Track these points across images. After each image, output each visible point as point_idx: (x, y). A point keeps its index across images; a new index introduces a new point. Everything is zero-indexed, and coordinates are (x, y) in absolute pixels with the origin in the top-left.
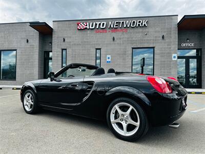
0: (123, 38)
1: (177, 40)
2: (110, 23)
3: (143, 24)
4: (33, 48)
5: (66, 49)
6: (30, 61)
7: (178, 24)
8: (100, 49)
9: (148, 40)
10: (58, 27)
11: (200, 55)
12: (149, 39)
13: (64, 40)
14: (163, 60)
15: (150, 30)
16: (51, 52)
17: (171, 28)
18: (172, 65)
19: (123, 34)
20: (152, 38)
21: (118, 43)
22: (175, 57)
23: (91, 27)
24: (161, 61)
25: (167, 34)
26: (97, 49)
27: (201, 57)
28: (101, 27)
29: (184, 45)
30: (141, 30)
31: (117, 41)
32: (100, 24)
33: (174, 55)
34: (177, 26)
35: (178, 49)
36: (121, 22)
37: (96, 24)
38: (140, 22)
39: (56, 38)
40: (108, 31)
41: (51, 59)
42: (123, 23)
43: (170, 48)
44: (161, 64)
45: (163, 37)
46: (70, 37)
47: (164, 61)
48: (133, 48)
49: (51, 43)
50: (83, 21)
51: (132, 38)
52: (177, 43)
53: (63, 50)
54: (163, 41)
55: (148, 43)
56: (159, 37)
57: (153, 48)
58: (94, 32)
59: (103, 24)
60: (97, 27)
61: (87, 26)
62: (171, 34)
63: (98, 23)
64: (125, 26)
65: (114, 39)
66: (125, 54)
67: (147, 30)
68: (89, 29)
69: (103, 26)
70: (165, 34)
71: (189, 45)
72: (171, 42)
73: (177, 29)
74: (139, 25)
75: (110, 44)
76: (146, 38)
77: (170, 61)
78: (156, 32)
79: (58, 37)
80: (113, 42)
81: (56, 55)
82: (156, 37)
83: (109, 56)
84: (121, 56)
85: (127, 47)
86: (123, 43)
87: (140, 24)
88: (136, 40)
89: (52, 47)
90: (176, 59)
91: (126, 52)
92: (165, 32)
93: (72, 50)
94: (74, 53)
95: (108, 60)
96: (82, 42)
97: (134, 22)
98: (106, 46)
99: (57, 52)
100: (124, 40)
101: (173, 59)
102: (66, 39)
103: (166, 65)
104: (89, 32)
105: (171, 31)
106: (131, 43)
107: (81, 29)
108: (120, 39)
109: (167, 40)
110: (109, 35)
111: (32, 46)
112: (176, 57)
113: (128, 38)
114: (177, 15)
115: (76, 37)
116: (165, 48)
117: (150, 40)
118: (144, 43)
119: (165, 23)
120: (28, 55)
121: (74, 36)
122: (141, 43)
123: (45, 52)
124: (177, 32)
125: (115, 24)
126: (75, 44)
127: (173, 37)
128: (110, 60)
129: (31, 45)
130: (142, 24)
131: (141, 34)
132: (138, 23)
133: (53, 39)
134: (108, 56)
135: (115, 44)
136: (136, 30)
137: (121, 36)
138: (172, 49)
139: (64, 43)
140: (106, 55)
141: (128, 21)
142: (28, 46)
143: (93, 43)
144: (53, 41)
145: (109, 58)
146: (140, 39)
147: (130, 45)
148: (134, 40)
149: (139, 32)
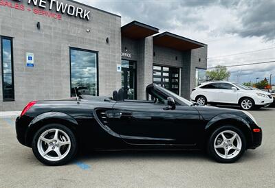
0: (55, 28)
1: (121, 48)
3: (85, 15)
7: (122, 28)
8: (11, 39)
9: (90, 40)
11: (134, 68)
12: (91, 38)
14: (108, 70)
15: (93, 27)
17: (115, 31)
18: (117, 78)
19: (53, 20)
20: (95, 39)
21: (46, 35)
24: (106, 72)
25: (111, 37)
26: (3, 37)
27: (136, 70)
29: (123, 54)
30: (80, 22)
31: (44, 31)
33: (118, 65)
34: (120, 30)
35: (122, 59)
36: (52, 1)
38: (80, 10)
40: (26, 8)
42: (54, 3)
43: (115, 56)
44: (106, 75)
45: (107, 40)
47: (109, 72)
48: (71, 48)
51: (69, 32)
52: (121, 51)
54: (107, 46)
55: (90, 44)
56: (103, 39)
57: (97, 52)
62: (115, 38)
64: (58, 10)
65: (38, 25)
66: (60, 56)
70: (109, 37)
71: (127, 55)
72: (115, 49)
73: (120, 34)
74: (79, 14)
75: (32, 33)
76: (88, 38)
82: (99, 38)
84: (53, 57)
85: (62, 45)
86: (56, 37)
87: (81, 13)
88: (75, 37)
90: (120, 70)
91: (60, 51)
92: (109, 34)
95: (28, 61)
97: (71, 8)
98: (25, 36)
100: (57, 31)
101: (118, 71)
103: (111, 77)
105: (115, 35)
106: (69, 40)
108: (50, 28)
109: (111, 45)
110: (28, 16)
112: (120, 68)
113: (63, 31)
114: (120, 17)
116: (109, 55)
117: (93, 41)
118: (86, 43)
119: (109, 22)
122: (81, 42)
124: (120, 37)
125: (41, 1)
127: (117, 43)
128: (32, 62)
130: (83, 14)
131: (80, 29)
132: (77, 12)
134: (28, 55)
135: (41, 35)
136: (74, 21)
137: (51, 23)
138: (116, 57)
140: (25, 51)
141: (62, 3)
145: (30, 58)
146: (79, 36)
147: (67, 42)
148: (71, 36)
149: (78, 25)
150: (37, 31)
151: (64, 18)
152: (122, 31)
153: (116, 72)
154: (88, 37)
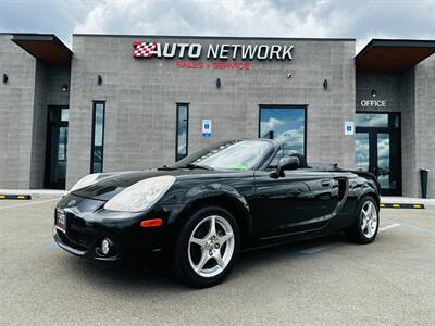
0: (239, 83)
1: (354, 92)
2: (211, 46)
3: (284, 54)
4: (20, 96)
5: (103, 102)
6: (11, 127)
7: (356, 58)
8: (187, 105)
9: (292, 89)
10: (86, 49)
11: (397, 126)
12: (295, 87)
13: (100, 81)
14: (325, 134)
15: (299, 68)
16: (67, 107)
17: (341, 67)
18: (344, 146)
19: (238, 72)
20: (302, 86)
21: (228, 94)
22: (349, 128)
23: (165, 54)
24: (322, 137)
25: (333, 78)
26: (179, 105)
27: (399, 129)
28: (190, 55)
29: (367, 103)
30: (277, 66)
31: (226, 89)
32: (187, 49)
33: (347, 124)
34: (353, 63)
35: (357, 112)
36: (236, 46)
37: (178, 48)
38: (276, 49)
39: (79, 75)
40: (205, 65)
41: (66, 124)
42: (239, 48)
43: (341, 109)
44: (322, 143)
45: (325, 84)
46: (116, 75)
47: (328, 137)
48: (261, 106)
49: (67, 87)
50: (148, 40)
51: (260, 84)
52: (354, 98)
53: (95, 103)
54: (327, 94)
55: (293, 96)
56: (317, 84)
57: (305, 107)
58: (173, 64)
59: (195, 48)
60: (181, 55)
61: (155, 49)
62: (341, 79)
63: (183, 46)
64: (244, 57)
65: (219, 84)
66: (244, 119)
67: (290, 67)
68: (162, 57)
69: (194, 52)
70: (329, 78)
71: (377, 104)
72: (342, 96)
73: (354, 70)
74: (275, 55)
75: (211, 94)
77: (341, 138)
78: (310, 72)
79: (83, 74)
80: (217, 91)
81: (78, 116)
82: (309, 84)
83: (209, 122)
84: (235, 122)
85: (249, 104)
86: (240, 94)
87: (277, 53)
88: (269, 89)
89: (68, 97)
90: (352, 132)
91: (245, 113)
92: (329, 73)
93: (120, 104)
94: (124, 112)
95: (205, 131)
96: (144, 87)
97: (264, 49)
98: (202, 100)
99: (81, 108)
100: (242, 86)
101: (346, 133)
102: (104, 78)
103: (331, 145)
104: (160, 64)
105: (341, 73)
106: (259, 96)
107: (142, 57)
108: (233, 83)
109: (334, 91)
110: (208, 75)
111: (17, 92)
112: (353, 129)
113: (250, 83)
114: (354, 40)
115: (129, 74)
116: (329, 108)
117: (299, 89)
118: (286, 95)
119: (329, 54)
120: (6, 113)
121: (125, 72)
122: (278, 95)
123: (50, 107)
124: (354, 75)
125: (222, 51)
126: (126, 91)
127: (345, 86)
128: (209, 131)
129: (13, 90)
130: (281, 54)
131: (278, 76)
132: (272, 52)
133: (72, 76)
134: (205, 122)
135: (221, 94)
136: (268, 66)
137: (235, 77)
138: (344, 110)
139: (98, 87)
140: (202, 118)
141: (250, 46)
142: (7, 92)
143: (171, 90)
144: (72, 82)
145: (207, 126)
146: (275, 86)
147: (256, 98)
148: (263, 89)
149: (275, 72)
150: (215, 91)
151: (252, 66)
152: (356, 64)
153: (342, 136)
154: (290, 85)
